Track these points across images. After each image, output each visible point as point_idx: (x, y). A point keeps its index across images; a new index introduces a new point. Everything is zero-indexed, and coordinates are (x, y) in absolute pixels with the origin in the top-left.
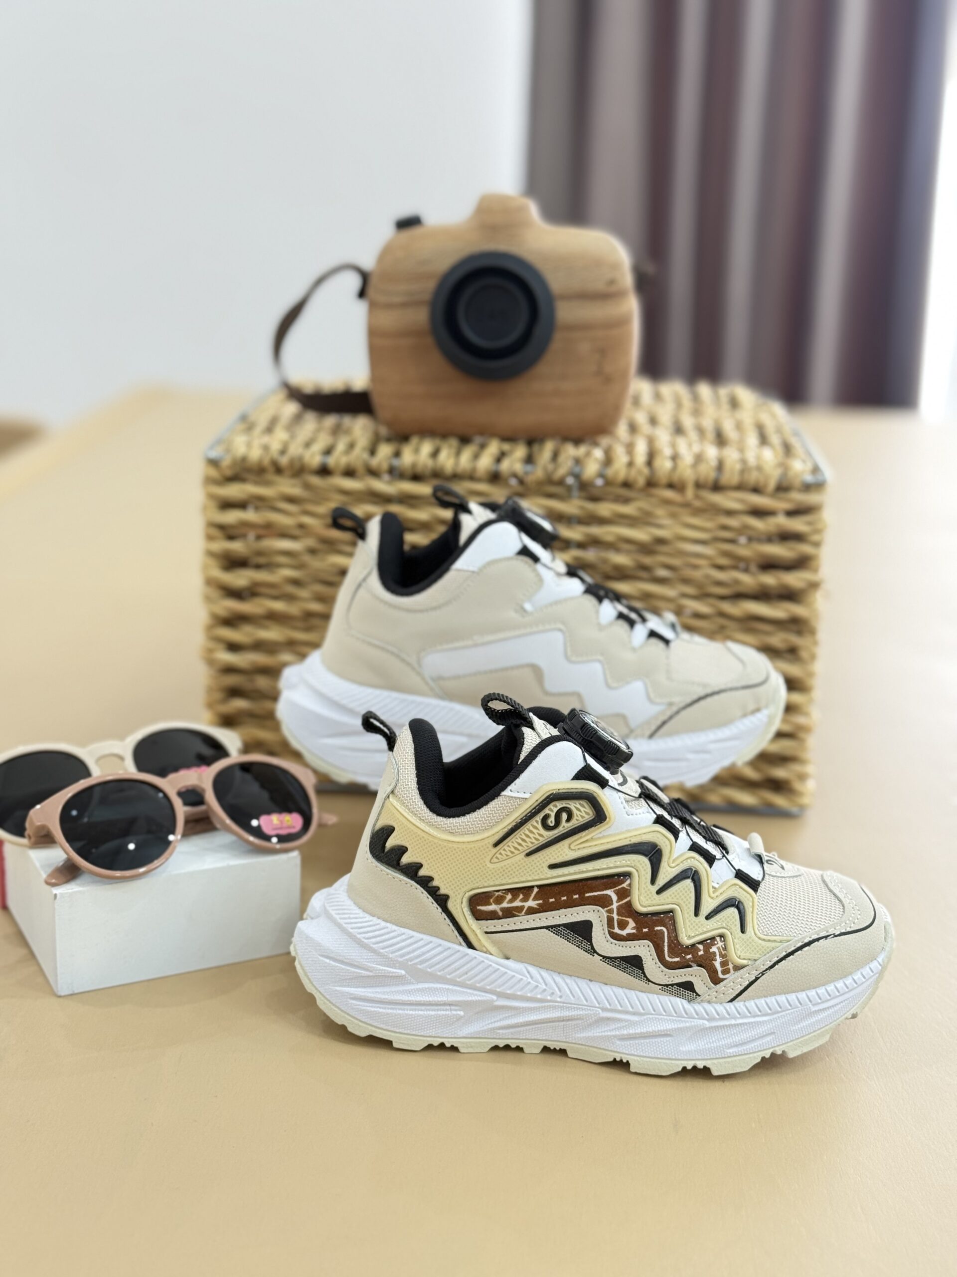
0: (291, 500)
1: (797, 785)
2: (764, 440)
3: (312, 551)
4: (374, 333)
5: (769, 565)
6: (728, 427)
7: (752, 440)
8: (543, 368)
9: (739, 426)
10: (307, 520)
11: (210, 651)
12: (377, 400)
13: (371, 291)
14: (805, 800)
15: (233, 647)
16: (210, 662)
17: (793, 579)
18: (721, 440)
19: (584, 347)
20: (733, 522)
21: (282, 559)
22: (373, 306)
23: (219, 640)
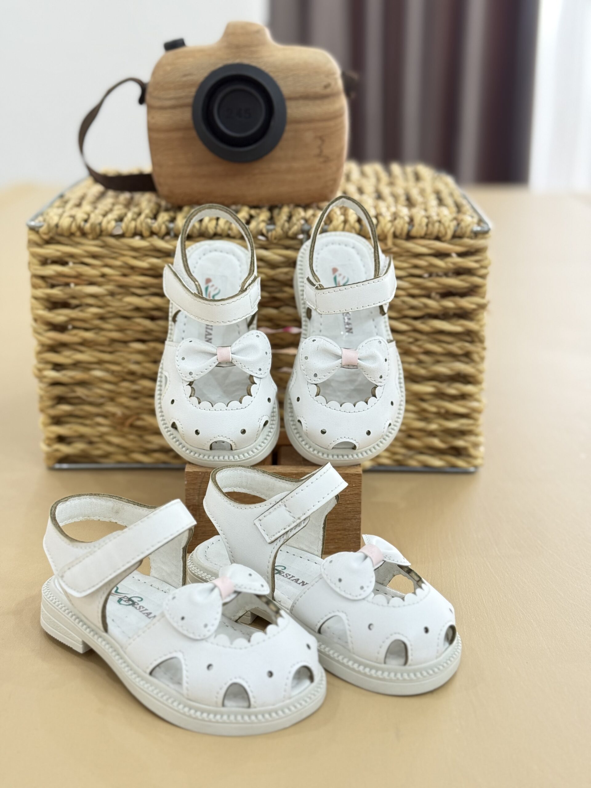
0: (94, 256)
1: (472, 451)
2: (441, 202)
3: (112, 294)
4: (151, 129)
5: (448, 293)
6: (415, 193)
7: (433, 202)
8: (278, 152)
9: (422, 192)
10: (107, 270)
11: (40, 370)
12: (157, 180)
13: (148, 97)
14: (478, 462)
15: (57, 367)
16: (41, 378)
17: (466, 303)
18: (410, 202)
19: (309, 136)
20: (421, 262)
21: (90, 301)
22: (150, 108)
23: (47, 362)
